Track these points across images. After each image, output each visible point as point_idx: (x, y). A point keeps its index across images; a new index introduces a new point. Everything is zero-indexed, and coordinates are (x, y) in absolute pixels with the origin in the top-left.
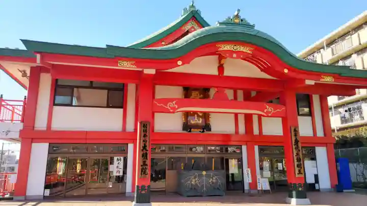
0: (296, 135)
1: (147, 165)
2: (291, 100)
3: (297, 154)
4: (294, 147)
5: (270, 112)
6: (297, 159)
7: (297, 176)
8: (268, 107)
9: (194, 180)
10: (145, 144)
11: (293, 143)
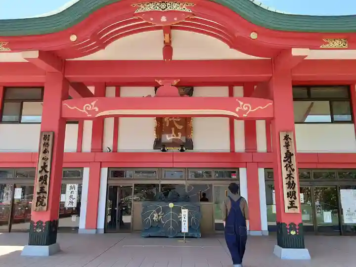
0: (287, 145)
1: (46, 192)
2: (283, 93)
3: (289, 176)
4: (284, 164)
5: (245, 112)
6: (289, 184)
7: (287, 210)
8: (241, 103)
9: (156, 215)
10: (45, 163)
11: (283, 159)
